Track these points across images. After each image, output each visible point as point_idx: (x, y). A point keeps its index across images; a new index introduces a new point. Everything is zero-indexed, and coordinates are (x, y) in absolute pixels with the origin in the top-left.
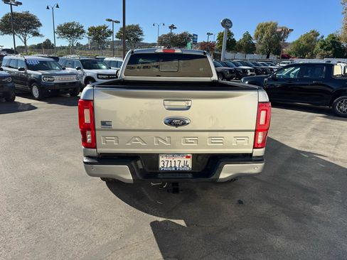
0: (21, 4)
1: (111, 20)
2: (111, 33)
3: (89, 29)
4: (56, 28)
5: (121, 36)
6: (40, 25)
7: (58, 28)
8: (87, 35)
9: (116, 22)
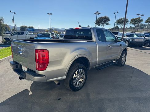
0: (100, 13)
1: (139, 15)
2: (142, 20)
3: (131, 20)
4: (116, 21)
5: (148, 22)
6: (109, 20)
7: (117, 21)
8: (130, 23)
9: (141, 15)
